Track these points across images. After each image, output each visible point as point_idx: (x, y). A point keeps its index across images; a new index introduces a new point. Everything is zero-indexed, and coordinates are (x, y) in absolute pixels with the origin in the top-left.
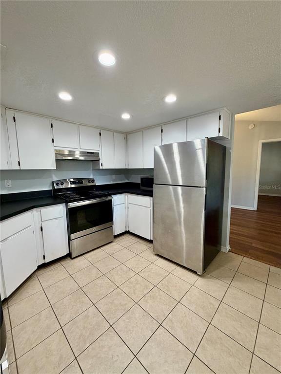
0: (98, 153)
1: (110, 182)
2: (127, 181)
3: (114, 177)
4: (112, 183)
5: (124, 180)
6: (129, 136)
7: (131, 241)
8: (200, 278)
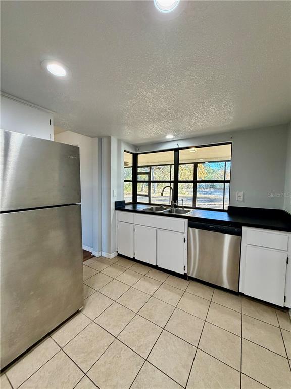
8: (84, 312)
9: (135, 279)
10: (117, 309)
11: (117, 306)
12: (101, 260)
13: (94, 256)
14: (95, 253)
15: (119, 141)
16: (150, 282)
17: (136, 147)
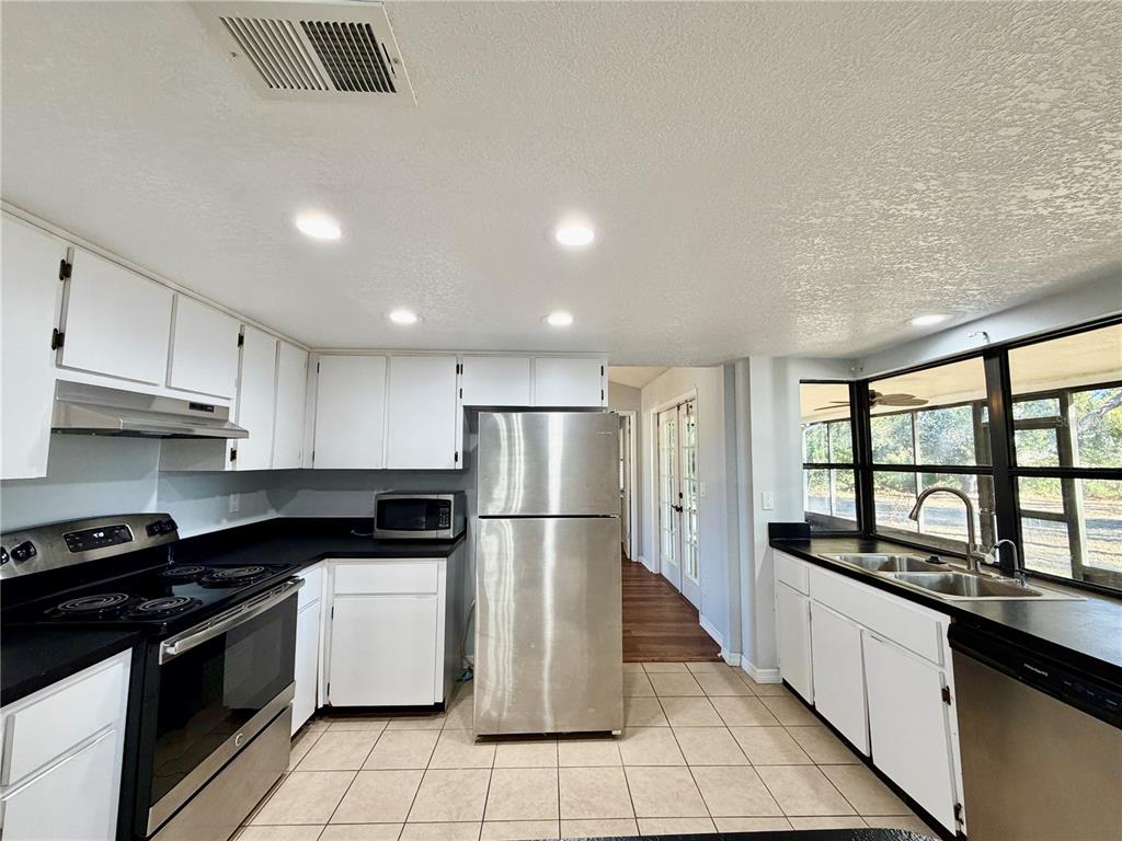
0: (228, 408)
1: (218, 522)
2: (272, 515)
3: (234, 501)
4: (225, 525)
5: (265, 512)
6: (325, 361)
7: (356, 740)
8: (622, 744)
9: (780, 758)
10: (679, 781)
11: (685, 775)
12: (736, 675)
13: (722, 660)
14: (724, 653)
15: (780, 363)
16: (813, 787)
17: (851, 361)
